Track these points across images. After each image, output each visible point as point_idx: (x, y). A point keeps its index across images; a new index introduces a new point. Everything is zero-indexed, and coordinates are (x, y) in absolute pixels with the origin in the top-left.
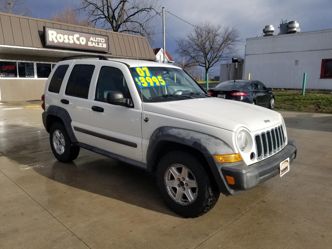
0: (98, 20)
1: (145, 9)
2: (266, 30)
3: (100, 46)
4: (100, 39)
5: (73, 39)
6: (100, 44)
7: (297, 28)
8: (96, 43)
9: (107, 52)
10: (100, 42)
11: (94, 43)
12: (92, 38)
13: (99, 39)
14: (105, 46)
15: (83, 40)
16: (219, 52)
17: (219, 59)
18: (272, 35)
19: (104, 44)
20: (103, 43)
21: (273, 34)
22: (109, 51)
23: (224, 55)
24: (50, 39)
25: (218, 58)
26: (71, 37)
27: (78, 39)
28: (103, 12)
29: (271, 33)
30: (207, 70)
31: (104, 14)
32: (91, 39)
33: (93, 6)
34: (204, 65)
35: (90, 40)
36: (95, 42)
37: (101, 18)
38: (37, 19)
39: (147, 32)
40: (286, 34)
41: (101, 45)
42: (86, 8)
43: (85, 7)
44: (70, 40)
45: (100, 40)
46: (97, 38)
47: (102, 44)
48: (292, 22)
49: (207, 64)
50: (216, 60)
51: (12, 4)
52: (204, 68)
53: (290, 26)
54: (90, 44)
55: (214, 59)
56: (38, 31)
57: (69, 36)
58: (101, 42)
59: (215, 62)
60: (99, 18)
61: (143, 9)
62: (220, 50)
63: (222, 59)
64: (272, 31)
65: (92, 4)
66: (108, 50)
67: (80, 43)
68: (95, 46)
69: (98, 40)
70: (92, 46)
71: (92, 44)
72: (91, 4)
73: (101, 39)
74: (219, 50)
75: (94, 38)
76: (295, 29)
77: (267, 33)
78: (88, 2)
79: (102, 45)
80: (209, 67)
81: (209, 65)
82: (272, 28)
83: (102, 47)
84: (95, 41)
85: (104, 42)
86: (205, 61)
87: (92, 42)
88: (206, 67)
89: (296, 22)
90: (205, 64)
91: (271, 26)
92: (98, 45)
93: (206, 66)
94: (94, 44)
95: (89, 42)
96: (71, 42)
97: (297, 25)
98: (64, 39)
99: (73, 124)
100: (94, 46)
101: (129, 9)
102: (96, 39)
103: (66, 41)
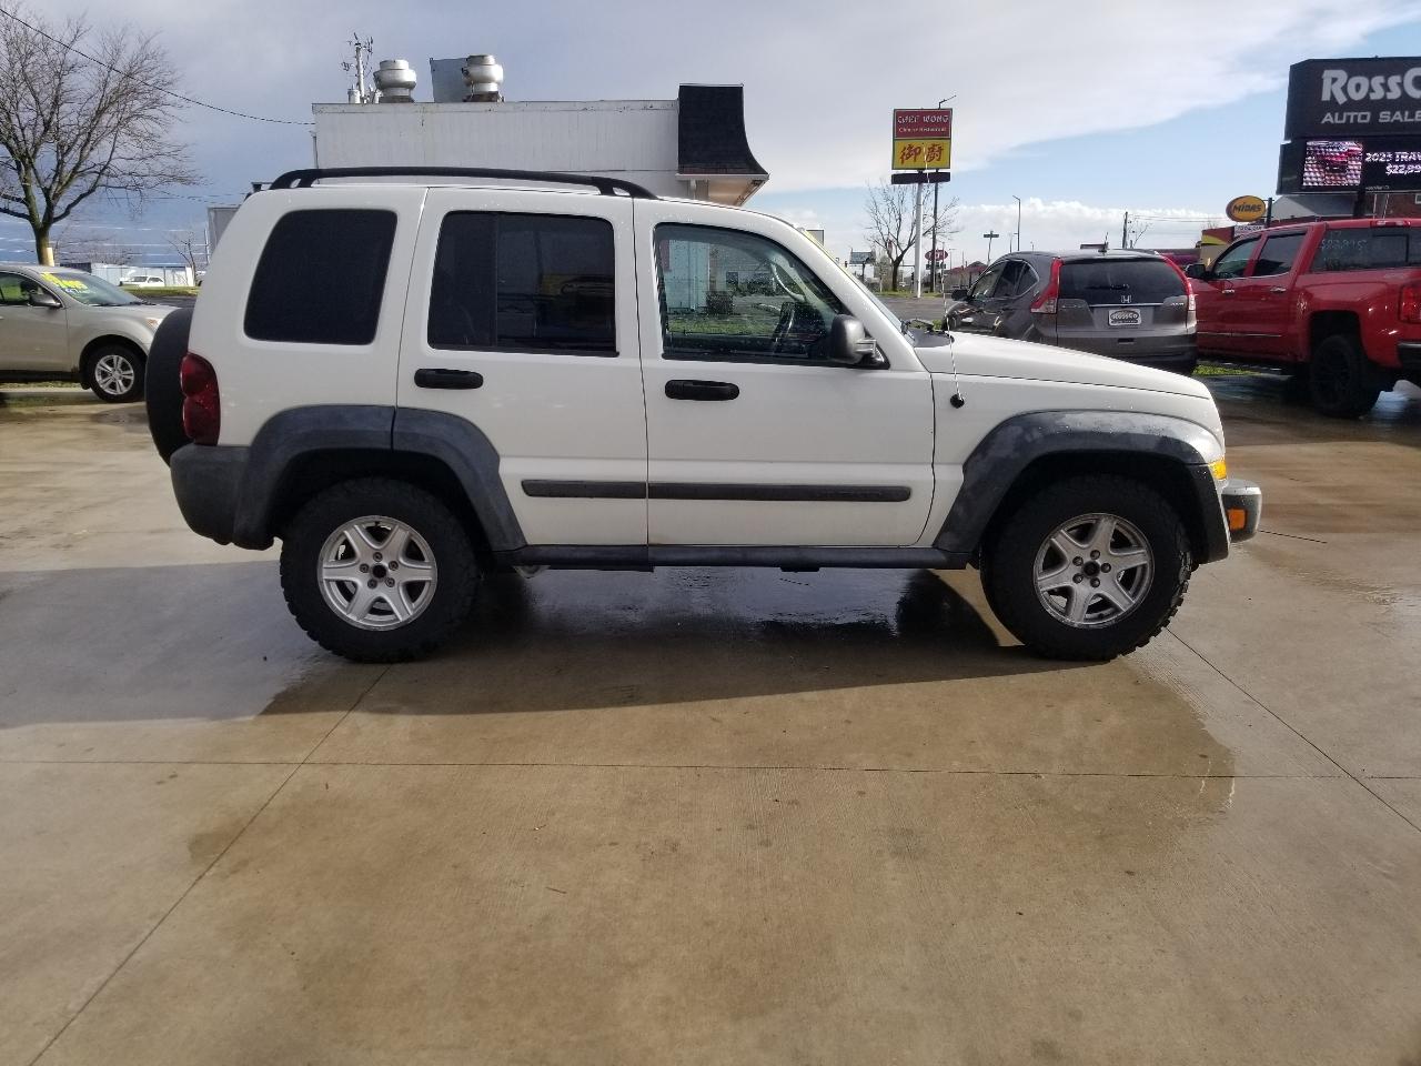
2: (387, 76)
7: (498, 83)
16: (89, 146)
17: (100, 182)
18: (409, 100)
21: (414, 94)
23: (118, 164)
25: (95, 176)
29: (404, 92)
30: (41, 233)
34: (23, 209)
40: (465, 101)
48: (478, 60)
49: (40, 203)
50: (81, 184)
52: (26, 223)
53: (474, 71)
55: (71, 177)
59: (82, 196)
62: (94, 137)
63: (112, 181)
64: (410, 86)
74: (88, 140)
76: (493, 88)
77: (390, 90)
80: (50, 219)
81: (50, 208)
82: (407, 74)
86: (26, 189)
88: (31, 218)
89: (491, 59)
90: (27, 201)
91: (403, 64)
93: (31, 211)
97: (495, 71)
99: (512, 471)
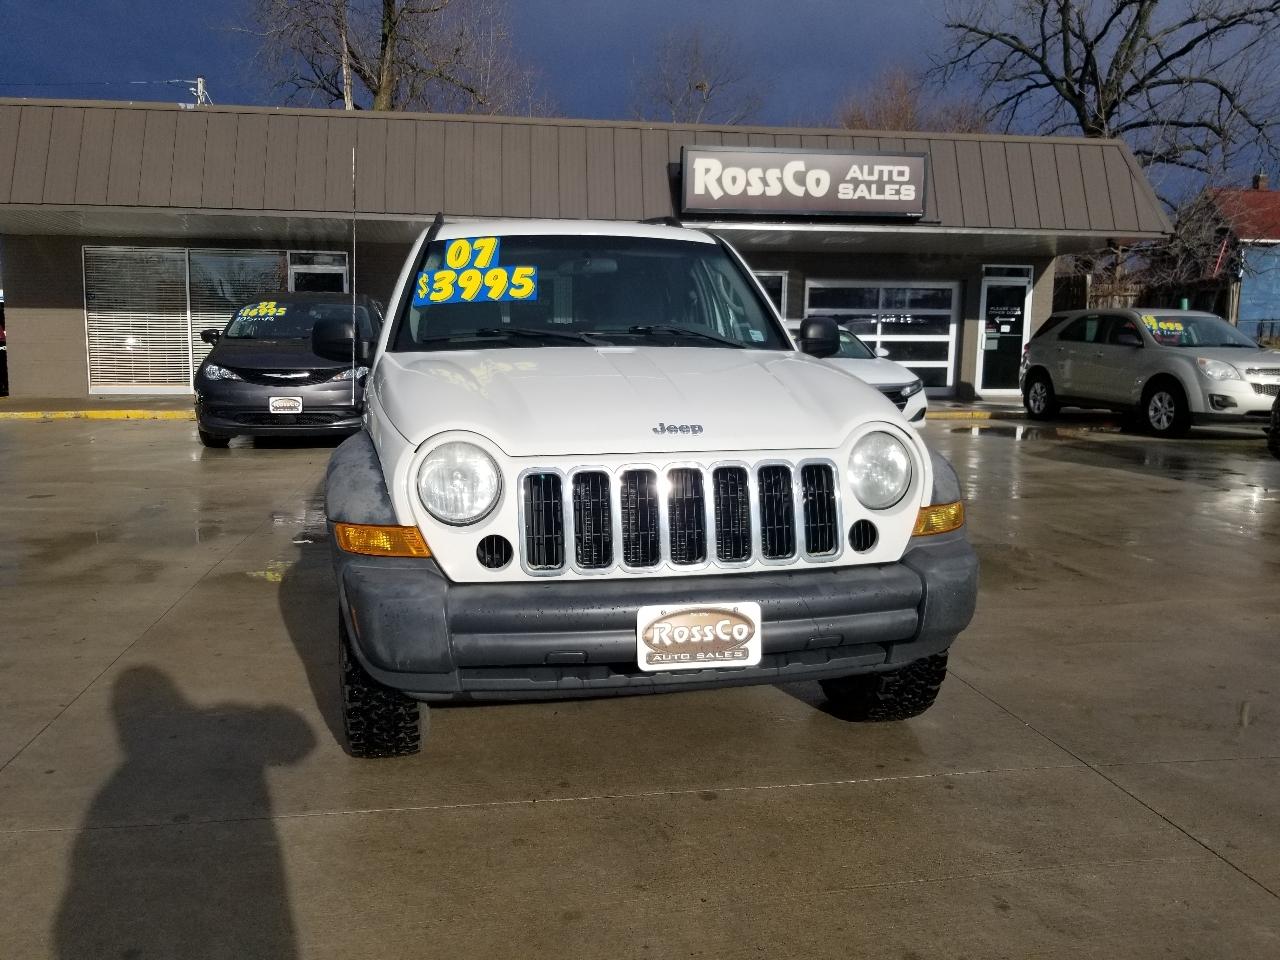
0: (1025, 95)
1: (1245, 14)
3: (889, 194)
4: (891, 168)
5: (781, 180)
6: (888, 187)
8: (874, 187)
9: (918, 218)
10: (891, 181)
11: (862, 187)
12: (855, 168)
13: (886, 169)
14: (909, 193)
15: (818, 182)
19: (904, 187)
20: (901, 183)
22: (924, 213)
24: (699, 190)
26: (773, 175)
27: (800, 179)
28: (1041, 61)
31: (1045, 70)
32: (854, 172)
33: (1001, 44)
35: (848, 178)
36: (868, 184)
37: (1038, 86)
38: (666, 125)
39: (1253, 119)
41: (894, 192)
42: (971, 58)
43: (969, 56)
44: (768, 185)
45: (890, 173)
46: (877, 168)
47: (897, 187)
51: (707, 86)
54: (846, 192)
56: (666, 164)
57: (764, 172)
58: (896, 178)
60: (1029, 88)
61: (1235, 17)
65: (995, 38)
66: (924, 207)
67: (806, 191)
68: (868, 197)
69: (881, 172)
70: (856, 197)
71: (855, 190)
72: (991, 36)
73: (896, 169)
75: (866, 168)
78: (983, 33)
79: (898, 192)
83: (896, 198)
84: (867, 177)
85: (906, 178)
87: (856, 183)
92: (881, 191)
94: (862, 191)
95: (841, 187)
96: (774, 190)
98: (748, 184)
100: (862, 198)
101: (1167, 32)
102: (871, 173)
103: (755, 190)
